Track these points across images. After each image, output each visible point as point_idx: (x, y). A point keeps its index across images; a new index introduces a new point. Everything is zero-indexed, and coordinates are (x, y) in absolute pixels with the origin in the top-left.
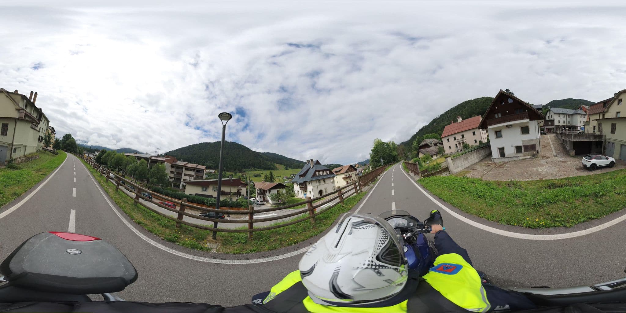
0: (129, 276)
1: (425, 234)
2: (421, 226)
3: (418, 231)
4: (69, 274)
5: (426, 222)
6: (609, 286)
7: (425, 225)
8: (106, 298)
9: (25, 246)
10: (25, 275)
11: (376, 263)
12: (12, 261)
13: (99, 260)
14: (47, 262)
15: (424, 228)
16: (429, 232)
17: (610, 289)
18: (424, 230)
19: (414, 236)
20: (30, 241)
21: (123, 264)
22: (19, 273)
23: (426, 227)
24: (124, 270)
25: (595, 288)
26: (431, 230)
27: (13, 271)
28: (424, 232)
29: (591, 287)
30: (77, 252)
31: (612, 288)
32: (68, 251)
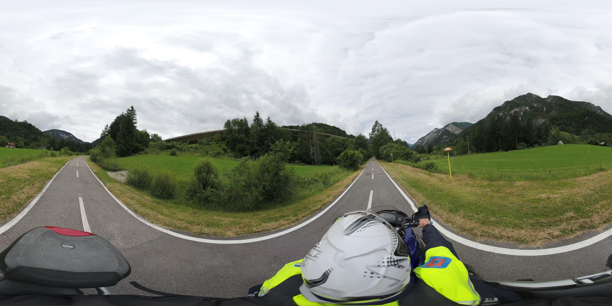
0: (122, 270)
1: (412, 228)
2: (409, 220)
3: (407, 225)
4: (64, 268)
5: (414, 216)
6: (591, 279)
7: (413, 219)
8: (101, 292)
9: (21, 241)
10: (19, 269)
11: (394, 259)
12: (8, 255)
13: (93, 255)
14: (42, 256)
15: (412, 222)
16: (416, 226)
17: (591, 282)
18: (412, 224)
19: (402, 231)
20: (26, 235)
21: (117, 259)
22: (14, 267)
23: (414, 221)
24: (117, 265)
25: (578, 281)
26: (419, 224)
27: (9, 265)
28: (412, 226)
29: (573, 280)
30: (71, 247)
31: (594, 281)
32: (63, 246)
